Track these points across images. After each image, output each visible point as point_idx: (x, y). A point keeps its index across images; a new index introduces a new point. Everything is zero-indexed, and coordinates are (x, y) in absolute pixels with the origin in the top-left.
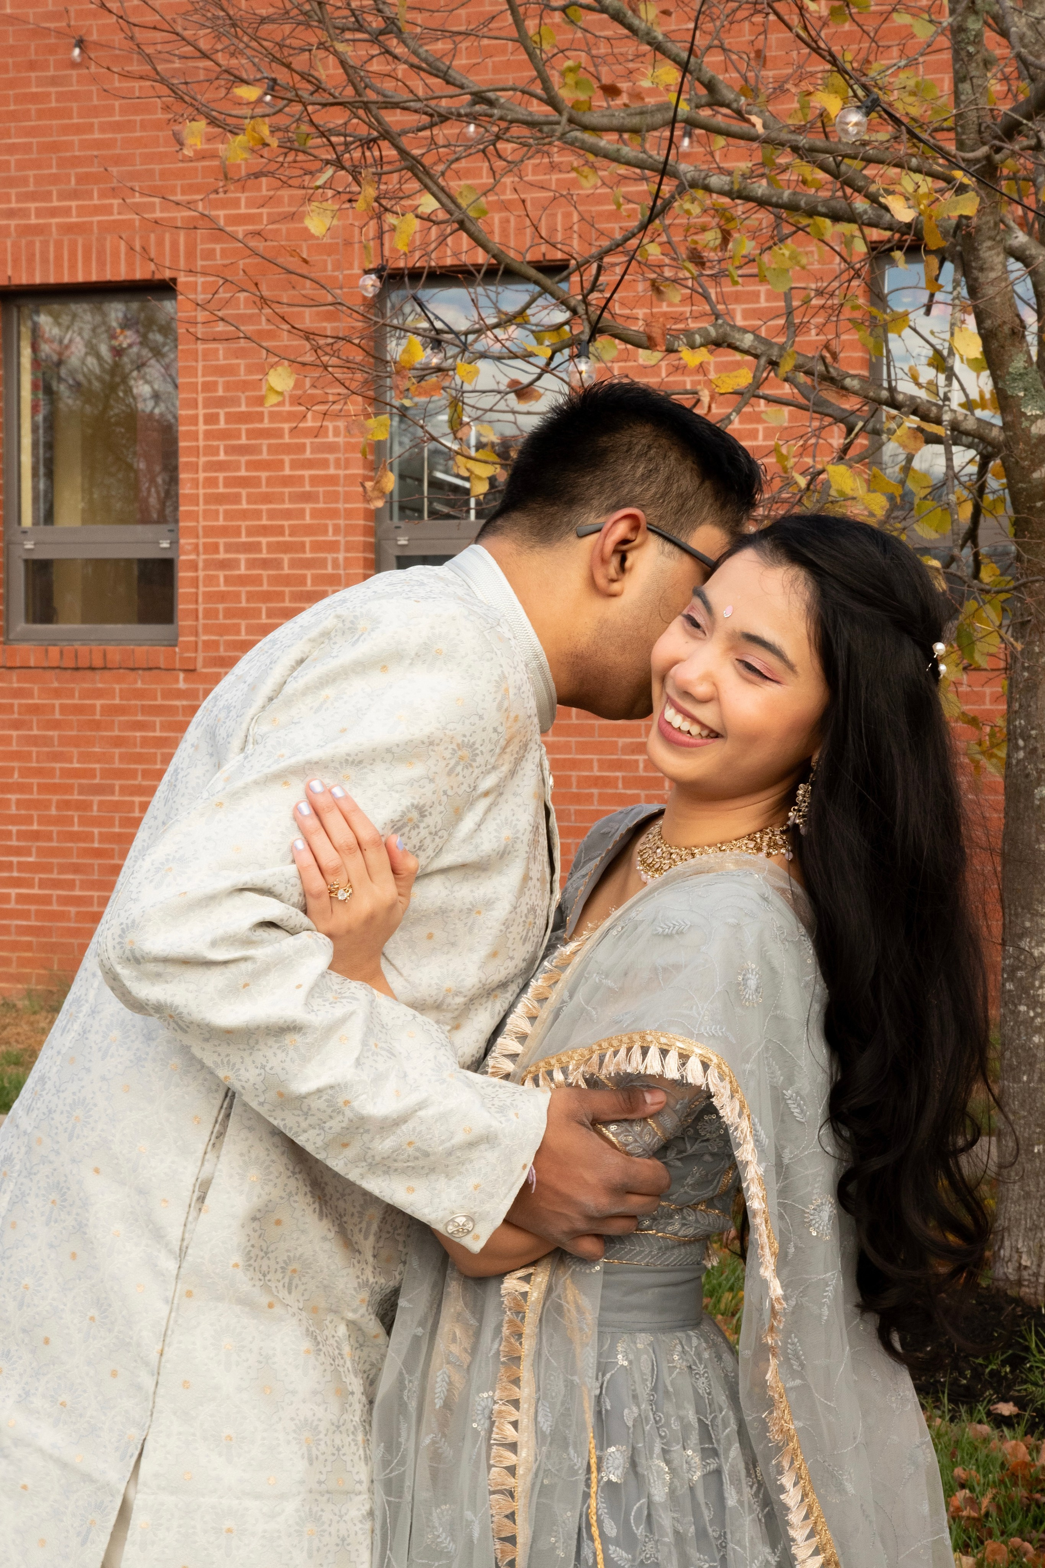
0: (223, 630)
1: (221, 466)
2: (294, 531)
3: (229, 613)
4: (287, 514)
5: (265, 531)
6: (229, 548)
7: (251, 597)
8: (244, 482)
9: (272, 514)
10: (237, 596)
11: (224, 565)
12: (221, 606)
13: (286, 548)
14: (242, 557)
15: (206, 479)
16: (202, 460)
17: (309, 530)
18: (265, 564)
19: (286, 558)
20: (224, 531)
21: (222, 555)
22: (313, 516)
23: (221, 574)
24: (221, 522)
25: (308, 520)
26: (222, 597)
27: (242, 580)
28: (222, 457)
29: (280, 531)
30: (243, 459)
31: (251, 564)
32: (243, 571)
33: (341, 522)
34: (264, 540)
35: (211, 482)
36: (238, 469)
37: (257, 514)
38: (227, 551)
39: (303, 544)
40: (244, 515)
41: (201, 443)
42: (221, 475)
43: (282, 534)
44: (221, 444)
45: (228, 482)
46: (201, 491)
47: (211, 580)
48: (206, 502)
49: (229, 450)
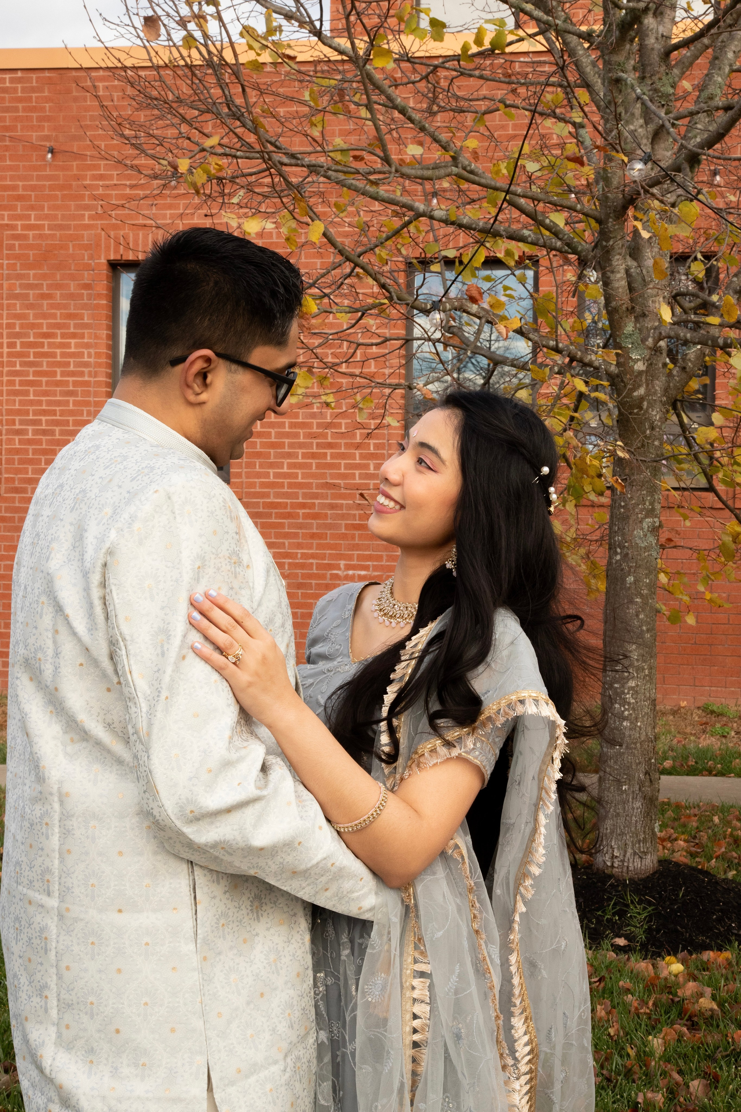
0: (18, 471)
1: (17, 373)
2: (62, 413)
3: (21, 461)
4: (58, 403)
5: (44, 413)
6: (22, 422)
7: (35, 452)
8: (31, 383)
9: (49, 403)
10: (26, 451)
11: (18, 432)
12: (16, 457)
13: (57, 423)
14: (30, 428)
15: (8, 381)
16: (6, 369)
17: (72, 413)
18: (44, 432)
19: (57, 429)
20: (19, 412)
21: (17, 427)
22: (74, 405)
23: (17, 438)
24: (17, 407)
25: (71, 407)
26: (17, 451)
27: (29, 442)
28: (18, 368)
29: (54, 413)
30: (31, 370)
31: (36, 432)
32: (30, 436)
33: (92, 409)
34: (44, 418)
35: (11, 383)
36: (28, 375)
37: (40, 403)
38: (20, 424)
39: (68, 421)
40: (32, 403)
41: (5, 359)
42: (17, 379)
43: (55, 415)
44: (18, 361)
45: (22, 383)
46: (5, 388)
47: (10, 441)
48: (8, 395)
49: (23, 364)
